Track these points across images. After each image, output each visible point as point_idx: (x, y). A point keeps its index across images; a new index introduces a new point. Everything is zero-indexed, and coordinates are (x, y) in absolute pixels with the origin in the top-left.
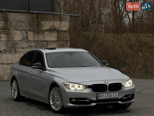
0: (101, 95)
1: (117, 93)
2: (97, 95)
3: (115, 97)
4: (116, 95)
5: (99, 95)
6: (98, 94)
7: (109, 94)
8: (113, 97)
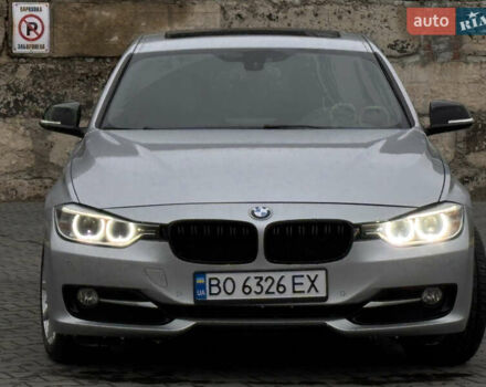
0: (222, 277)
1: (322, 274)
2: (200, 281)
3: (306, 295)
4: (313, 282)
5: (209, 276)
6: (202, 274)
7: (265, 275)
8: (294, 292)
